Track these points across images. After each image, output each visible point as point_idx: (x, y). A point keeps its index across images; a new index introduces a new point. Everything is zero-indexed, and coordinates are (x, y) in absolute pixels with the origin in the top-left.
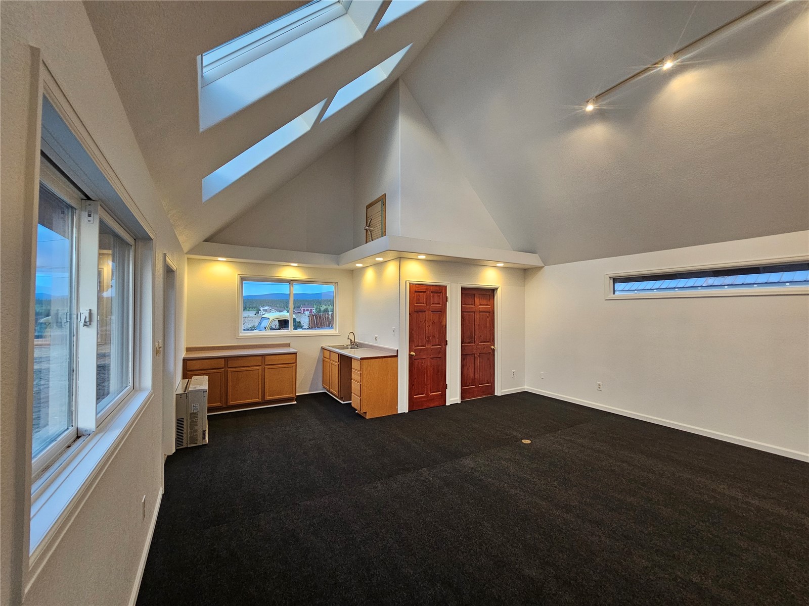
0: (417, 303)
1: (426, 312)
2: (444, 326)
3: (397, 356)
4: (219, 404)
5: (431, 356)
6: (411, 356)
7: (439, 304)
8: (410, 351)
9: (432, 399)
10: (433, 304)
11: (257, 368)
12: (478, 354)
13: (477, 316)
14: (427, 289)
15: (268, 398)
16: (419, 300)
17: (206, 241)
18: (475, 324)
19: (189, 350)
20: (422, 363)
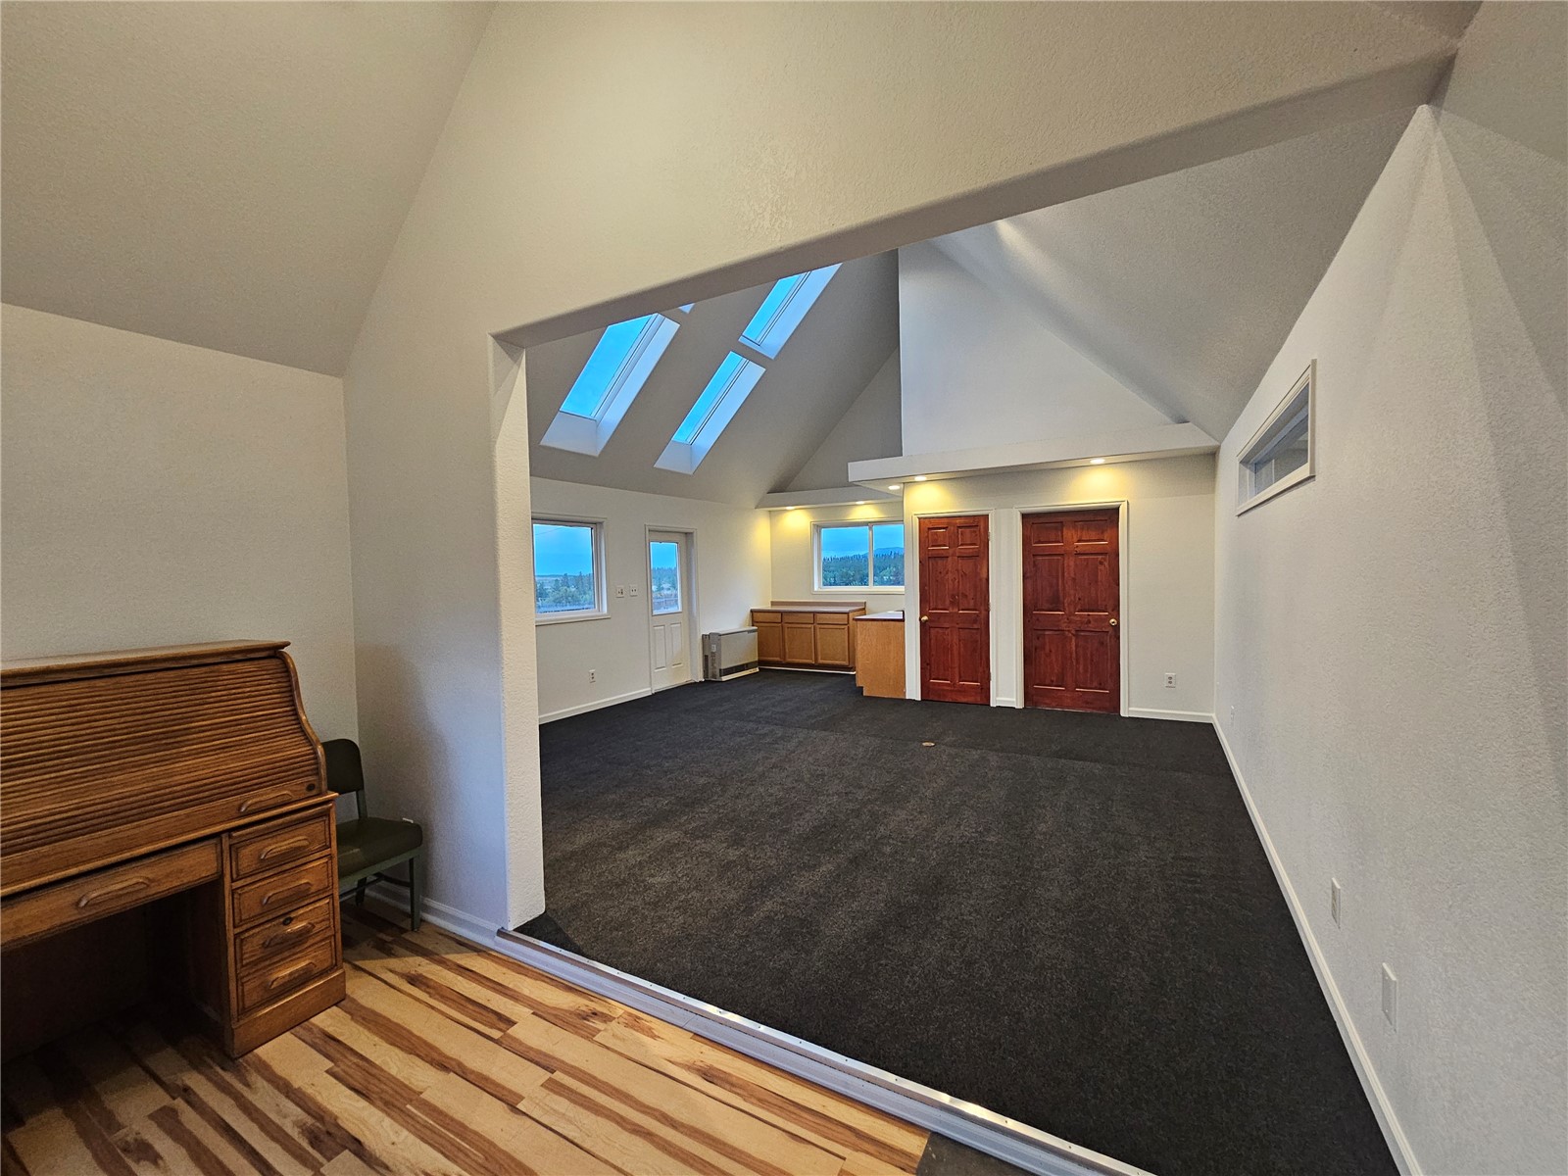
0: (933, 546)
1: (950, 559)
2: (984, 580)
3: (903, 620)
4: (777, 659)
5: (960, 625)
6: (923, 624)
7: (975, 544)
8: (922, 616)
9: (964, 690)
10: (962, 545)
11: (810, 626)
12: (1073, 632)
13: (1070, 562)
14: (948, 523)
15: (820, 661)
16: (936, 540)
17: (771, 492)
18: (1063, 576)
19: (773, 603)
20: (944, 633)
